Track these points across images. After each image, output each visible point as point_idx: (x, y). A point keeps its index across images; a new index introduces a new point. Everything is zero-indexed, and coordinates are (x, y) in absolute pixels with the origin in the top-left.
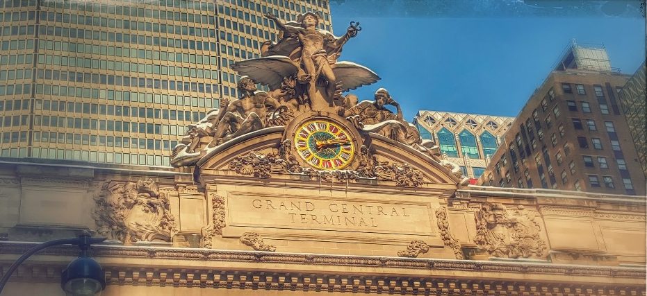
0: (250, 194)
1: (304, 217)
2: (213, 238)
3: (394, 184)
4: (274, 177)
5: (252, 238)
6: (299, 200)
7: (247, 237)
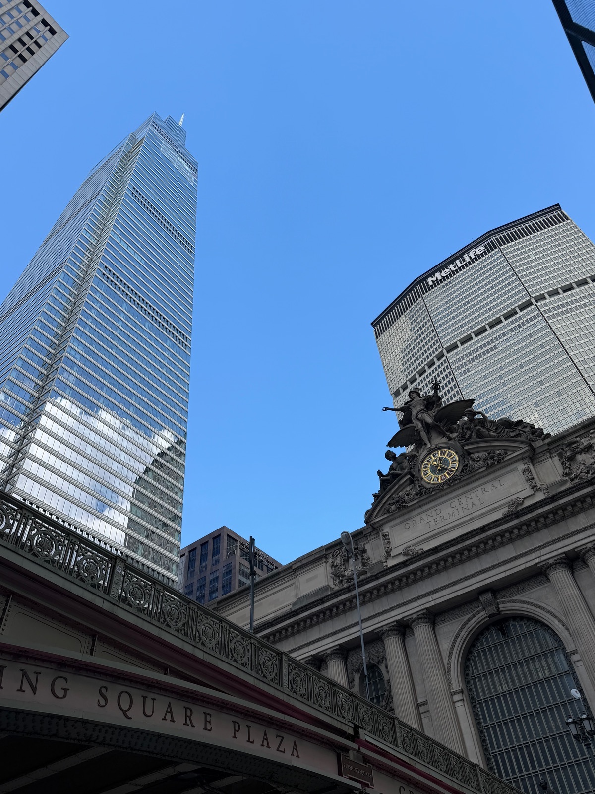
0: (401, 522)
1: (436, 520)
2: (388, 561)
3: (484, 469)
4: (409, 505)
5: (408, 549)
6: (430, 511)
7: (404, 551)
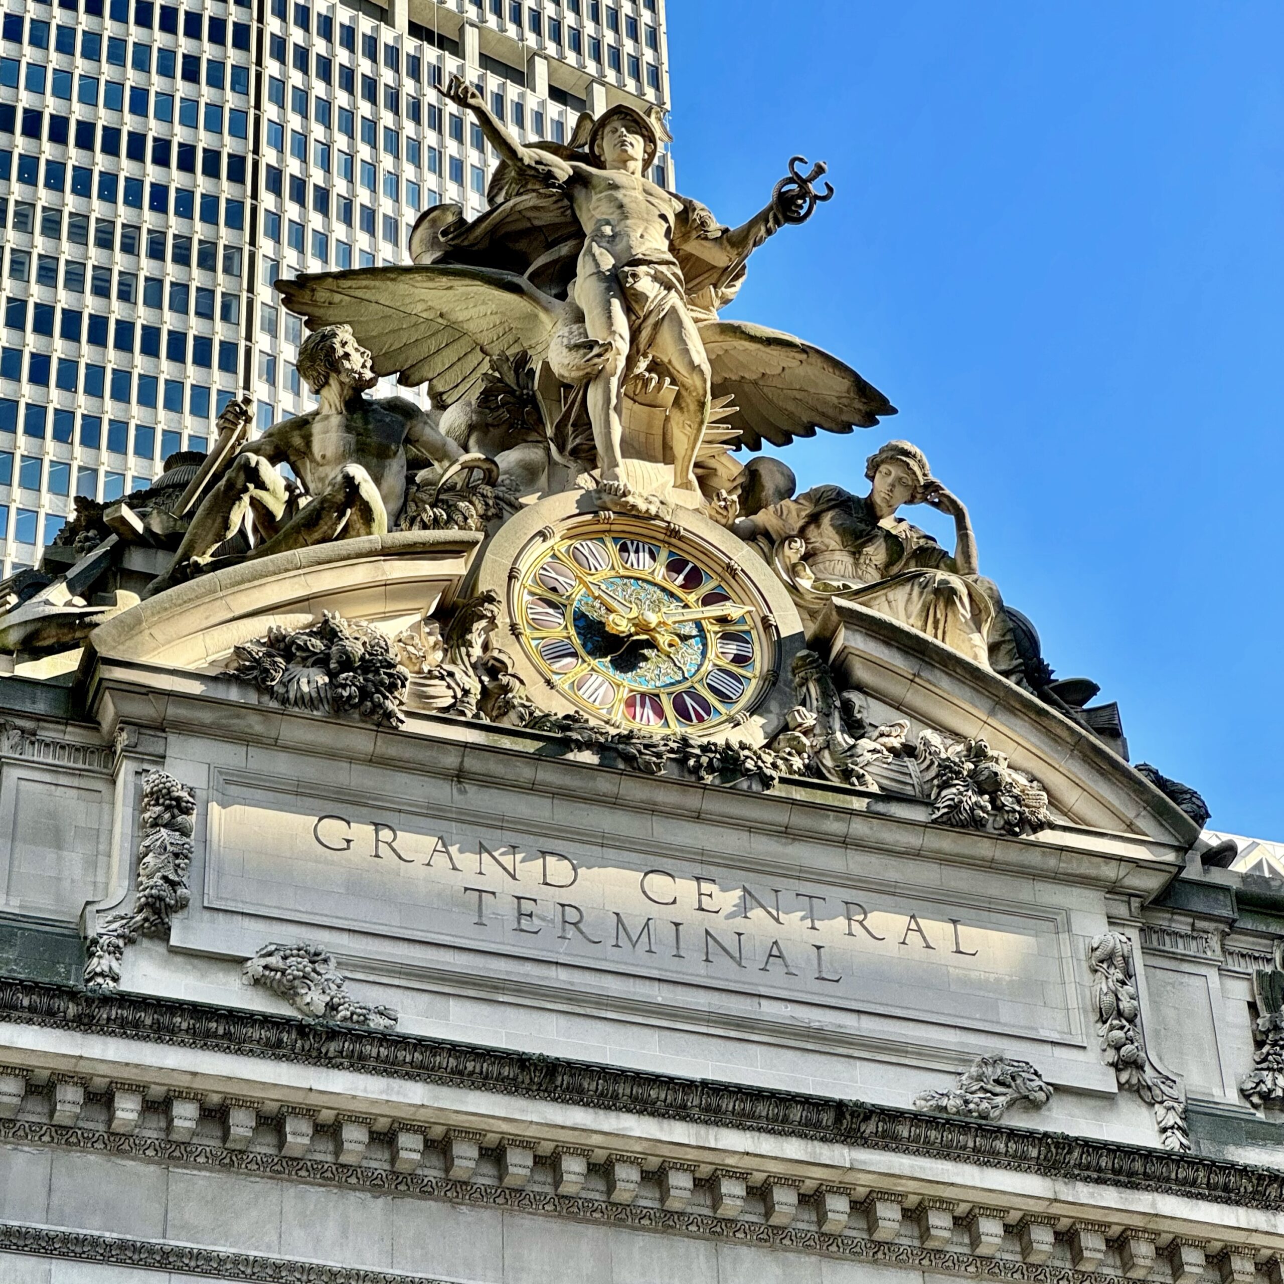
0: (301, 788)
1: (525, 905)
2: (129, 952)
3: (919, 814)
5: (298, 965)
6: (515, 838)
7: (273, 961)
